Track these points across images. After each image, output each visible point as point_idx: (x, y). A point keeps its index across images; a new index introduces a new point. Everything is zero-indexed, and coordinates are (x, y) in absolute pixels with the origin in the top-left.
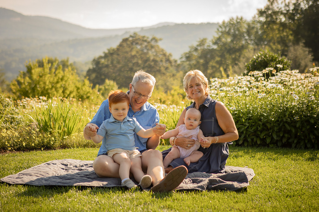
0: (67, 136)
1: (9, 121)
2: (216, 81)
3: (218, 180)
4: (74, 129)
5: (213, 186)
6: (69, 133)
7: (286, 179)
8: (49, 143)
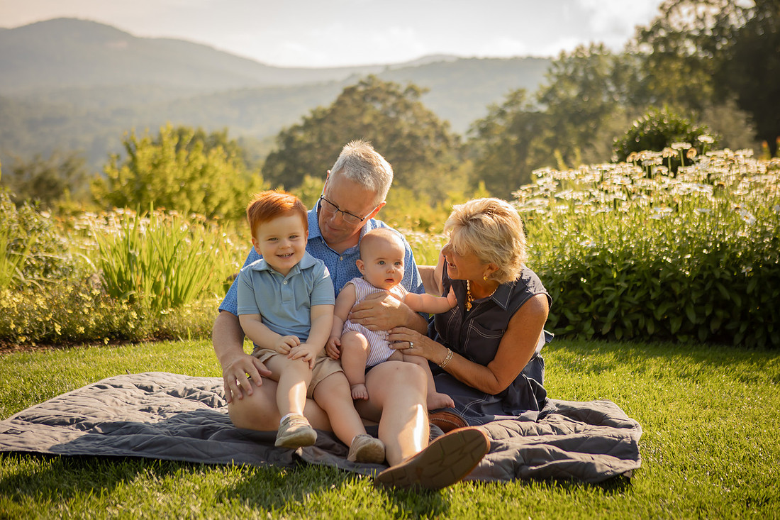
0: (171, 310)
1: (39, 269)
2: (546, 174)
3: (550, 450)
4: (190, 292)
5: (534, 468)
6: (177, 302)
7: (737, 441)
8: (124, 326)
